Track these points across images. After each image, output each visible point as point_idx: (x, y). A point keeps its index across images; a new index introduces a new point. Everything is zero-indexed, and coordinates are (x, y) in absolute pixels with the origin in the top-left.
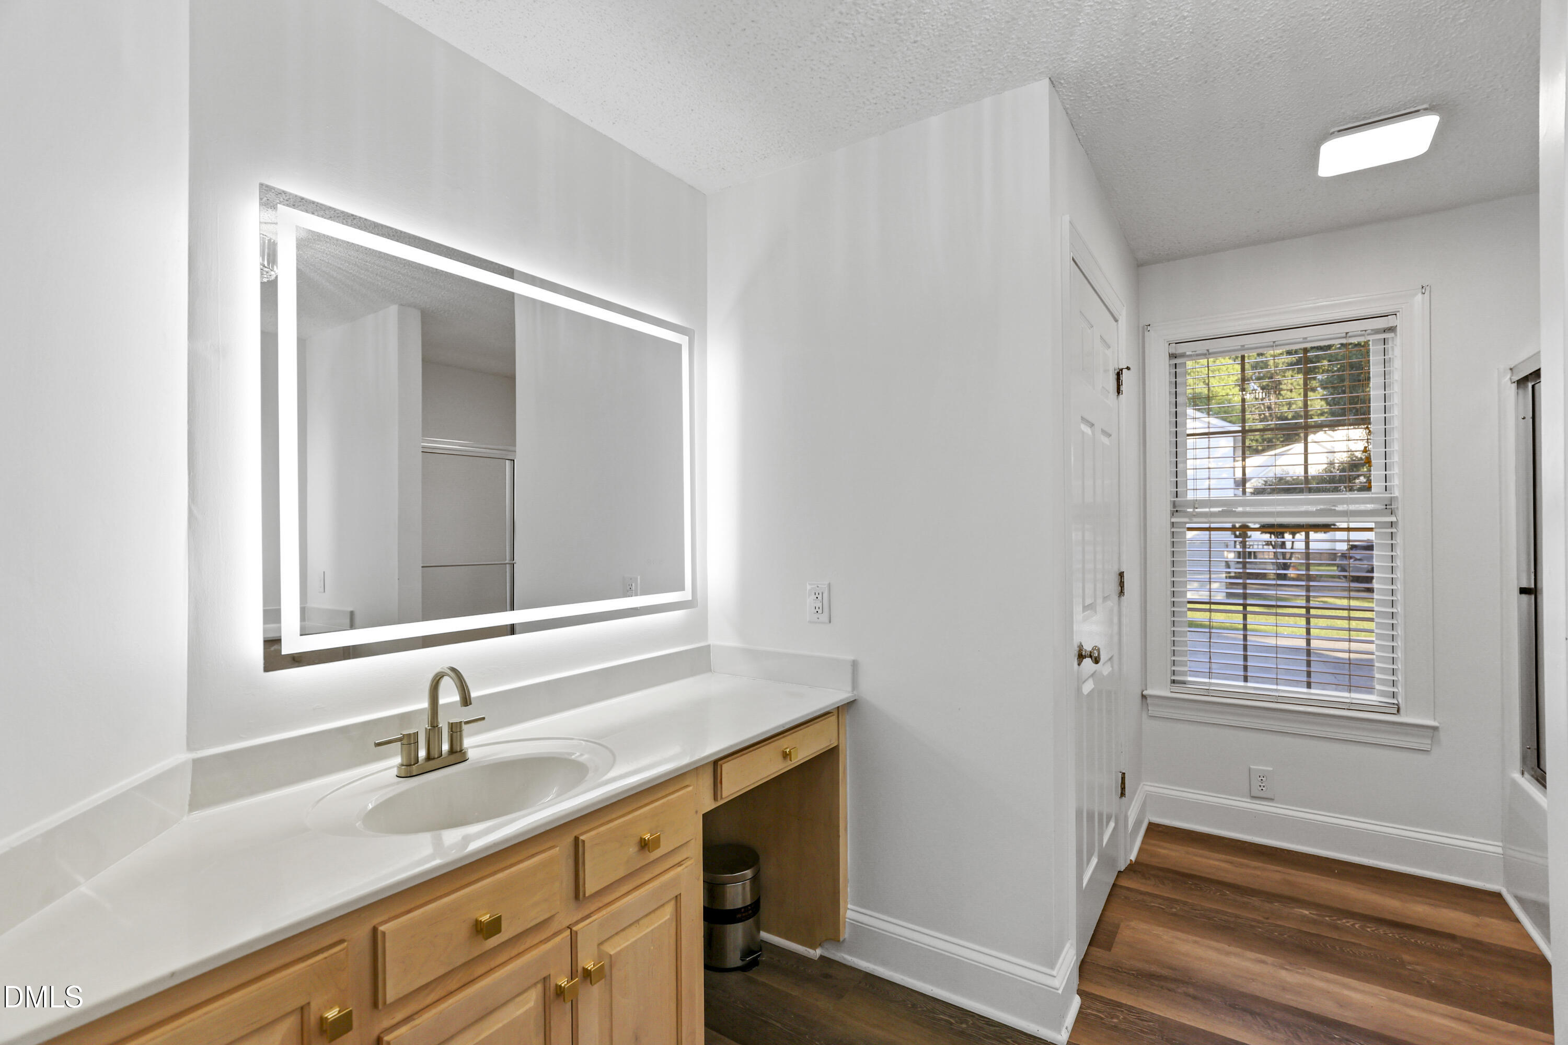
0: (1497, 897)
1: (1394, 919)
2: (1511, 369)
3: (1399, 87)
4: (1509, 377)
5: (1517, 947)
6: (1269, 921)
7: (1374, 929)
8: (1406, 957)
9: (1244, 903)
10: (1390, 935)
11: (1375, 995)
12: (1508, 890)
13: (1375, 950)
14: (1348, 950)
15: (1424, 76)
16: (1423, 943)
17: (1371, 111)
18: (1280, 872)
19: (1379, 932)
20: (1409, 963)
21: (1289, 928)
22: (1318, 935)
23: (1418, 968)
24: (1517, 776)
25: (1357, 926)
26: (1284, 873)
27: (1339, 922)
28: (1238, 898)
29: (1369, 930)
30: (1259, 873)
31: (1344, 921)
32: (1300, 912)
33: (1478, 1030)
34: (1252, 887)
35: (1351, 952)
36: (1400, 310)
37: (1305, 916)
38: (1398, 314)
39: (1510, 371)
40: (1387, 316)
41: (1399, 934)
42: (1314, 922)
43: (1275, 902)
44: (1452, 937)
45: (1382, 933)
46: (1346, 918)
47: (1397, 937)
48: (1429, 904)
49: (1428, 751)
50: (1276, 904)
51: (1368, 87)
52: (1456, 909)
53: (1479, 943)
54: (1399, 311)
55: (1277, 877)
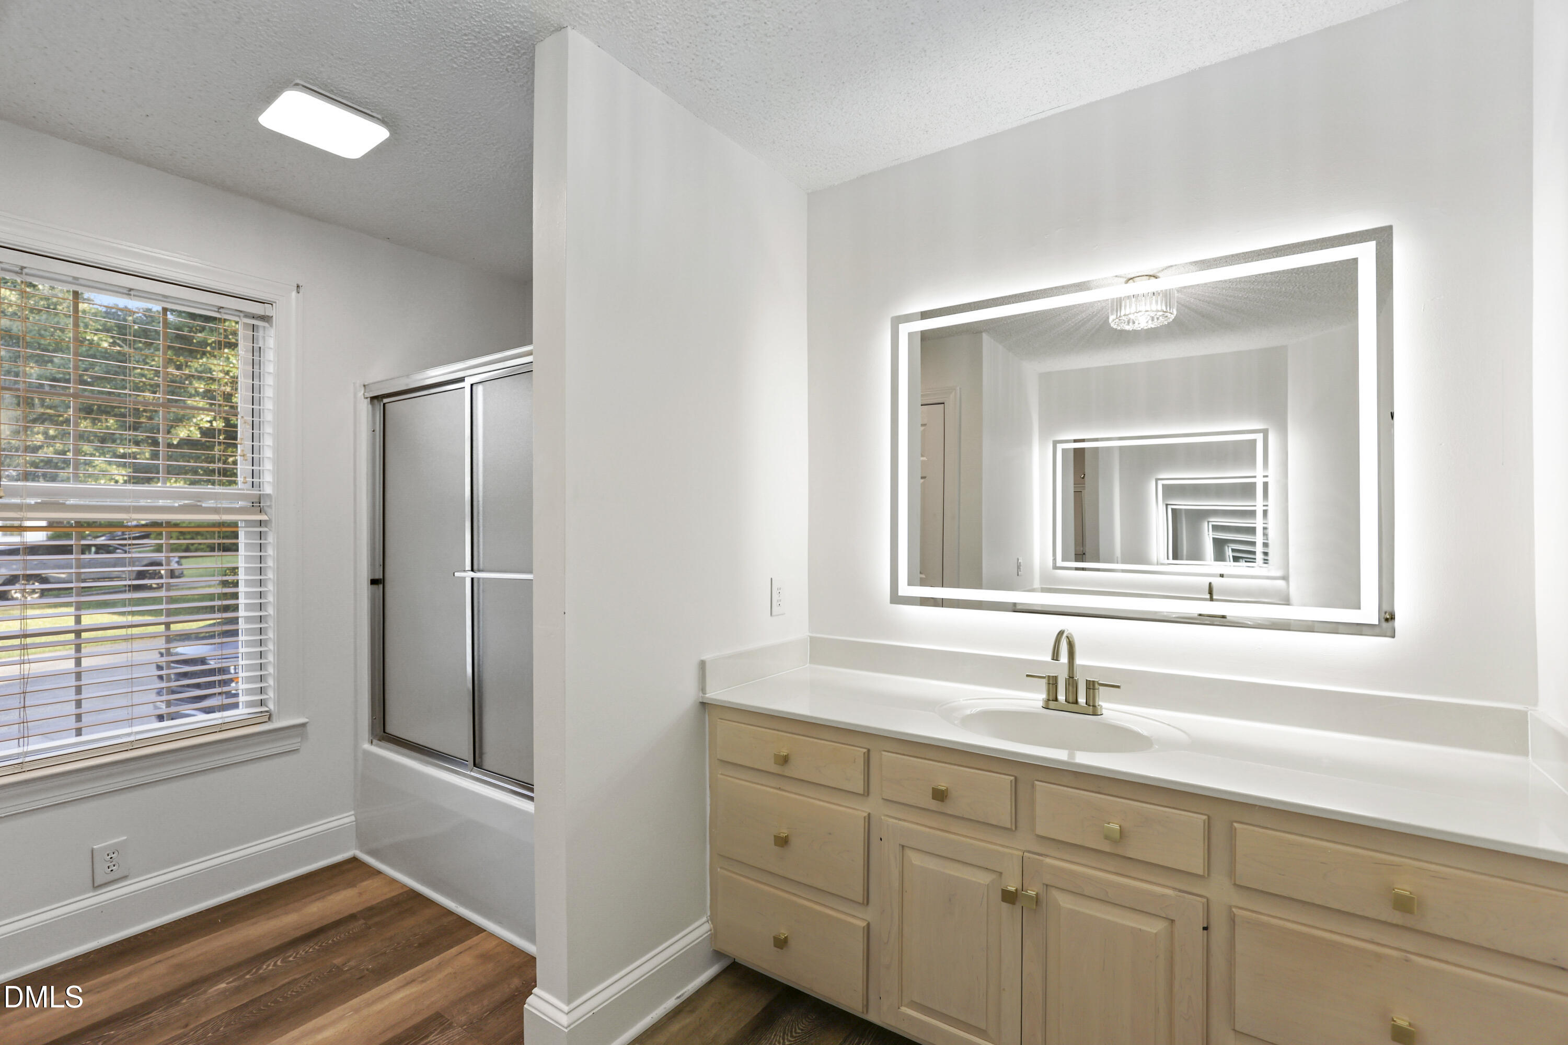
0: (354, 861)
1: (303, 933)
2: (364, 386)
3: (378, 84)
4: (362, 392)
5: (393, 894)
6: (192, 1026)
7: (294, 955)
8: (337, 961)
9: (145, 1029)
10: (311, 950)
11: (341, 1018)
12: (361, 851)
13: (310, 974)
14: (289, 993)
15: (400, 89)
16: (338, 938)
17: (341, 89)
18: (160, 961)
19: (301, 954)
20: (344, 964)
21: (219, 1016)
22: (252, 1001)
23: (352, 963)
24: (367, 746)
25: (279, 963)
26: (168, 958)
27: (261, 971)
28: (133, 1028)
29: (291, 959)
30: (135, 980)
31: (265, 967)
32: (215, 990)
33: (423, 981)
34: (137, 1003)
35: (294, 993)
36: (277, 301)
37: (224, 991)
38: (274, 304)
39: (363, 388)
40: (264, 303)
41: (316, 944)
42: (237, 990)
43: (181, 1000)
44: (352, 917)
45: (303, 954)
46: (263, 963)
47: (317, 947)
48: (319, 899)
49: (297, 749)
50: (184, 1001)
51: (359, 64)
52: (338, 891)
53: (371, 909)
54: (275, 302)
55: (161, 969)
